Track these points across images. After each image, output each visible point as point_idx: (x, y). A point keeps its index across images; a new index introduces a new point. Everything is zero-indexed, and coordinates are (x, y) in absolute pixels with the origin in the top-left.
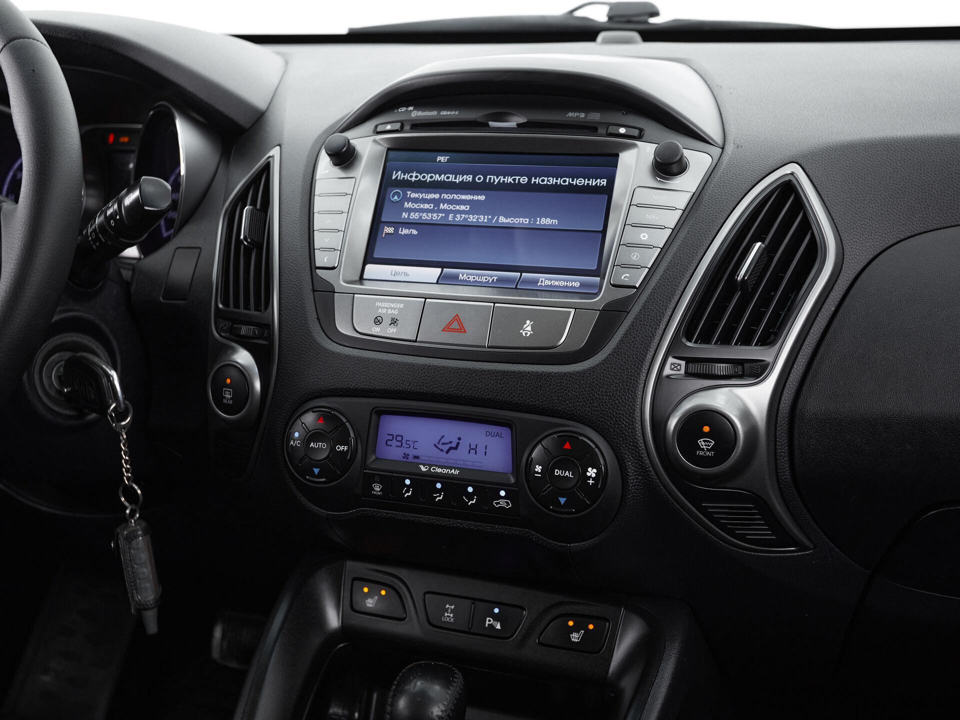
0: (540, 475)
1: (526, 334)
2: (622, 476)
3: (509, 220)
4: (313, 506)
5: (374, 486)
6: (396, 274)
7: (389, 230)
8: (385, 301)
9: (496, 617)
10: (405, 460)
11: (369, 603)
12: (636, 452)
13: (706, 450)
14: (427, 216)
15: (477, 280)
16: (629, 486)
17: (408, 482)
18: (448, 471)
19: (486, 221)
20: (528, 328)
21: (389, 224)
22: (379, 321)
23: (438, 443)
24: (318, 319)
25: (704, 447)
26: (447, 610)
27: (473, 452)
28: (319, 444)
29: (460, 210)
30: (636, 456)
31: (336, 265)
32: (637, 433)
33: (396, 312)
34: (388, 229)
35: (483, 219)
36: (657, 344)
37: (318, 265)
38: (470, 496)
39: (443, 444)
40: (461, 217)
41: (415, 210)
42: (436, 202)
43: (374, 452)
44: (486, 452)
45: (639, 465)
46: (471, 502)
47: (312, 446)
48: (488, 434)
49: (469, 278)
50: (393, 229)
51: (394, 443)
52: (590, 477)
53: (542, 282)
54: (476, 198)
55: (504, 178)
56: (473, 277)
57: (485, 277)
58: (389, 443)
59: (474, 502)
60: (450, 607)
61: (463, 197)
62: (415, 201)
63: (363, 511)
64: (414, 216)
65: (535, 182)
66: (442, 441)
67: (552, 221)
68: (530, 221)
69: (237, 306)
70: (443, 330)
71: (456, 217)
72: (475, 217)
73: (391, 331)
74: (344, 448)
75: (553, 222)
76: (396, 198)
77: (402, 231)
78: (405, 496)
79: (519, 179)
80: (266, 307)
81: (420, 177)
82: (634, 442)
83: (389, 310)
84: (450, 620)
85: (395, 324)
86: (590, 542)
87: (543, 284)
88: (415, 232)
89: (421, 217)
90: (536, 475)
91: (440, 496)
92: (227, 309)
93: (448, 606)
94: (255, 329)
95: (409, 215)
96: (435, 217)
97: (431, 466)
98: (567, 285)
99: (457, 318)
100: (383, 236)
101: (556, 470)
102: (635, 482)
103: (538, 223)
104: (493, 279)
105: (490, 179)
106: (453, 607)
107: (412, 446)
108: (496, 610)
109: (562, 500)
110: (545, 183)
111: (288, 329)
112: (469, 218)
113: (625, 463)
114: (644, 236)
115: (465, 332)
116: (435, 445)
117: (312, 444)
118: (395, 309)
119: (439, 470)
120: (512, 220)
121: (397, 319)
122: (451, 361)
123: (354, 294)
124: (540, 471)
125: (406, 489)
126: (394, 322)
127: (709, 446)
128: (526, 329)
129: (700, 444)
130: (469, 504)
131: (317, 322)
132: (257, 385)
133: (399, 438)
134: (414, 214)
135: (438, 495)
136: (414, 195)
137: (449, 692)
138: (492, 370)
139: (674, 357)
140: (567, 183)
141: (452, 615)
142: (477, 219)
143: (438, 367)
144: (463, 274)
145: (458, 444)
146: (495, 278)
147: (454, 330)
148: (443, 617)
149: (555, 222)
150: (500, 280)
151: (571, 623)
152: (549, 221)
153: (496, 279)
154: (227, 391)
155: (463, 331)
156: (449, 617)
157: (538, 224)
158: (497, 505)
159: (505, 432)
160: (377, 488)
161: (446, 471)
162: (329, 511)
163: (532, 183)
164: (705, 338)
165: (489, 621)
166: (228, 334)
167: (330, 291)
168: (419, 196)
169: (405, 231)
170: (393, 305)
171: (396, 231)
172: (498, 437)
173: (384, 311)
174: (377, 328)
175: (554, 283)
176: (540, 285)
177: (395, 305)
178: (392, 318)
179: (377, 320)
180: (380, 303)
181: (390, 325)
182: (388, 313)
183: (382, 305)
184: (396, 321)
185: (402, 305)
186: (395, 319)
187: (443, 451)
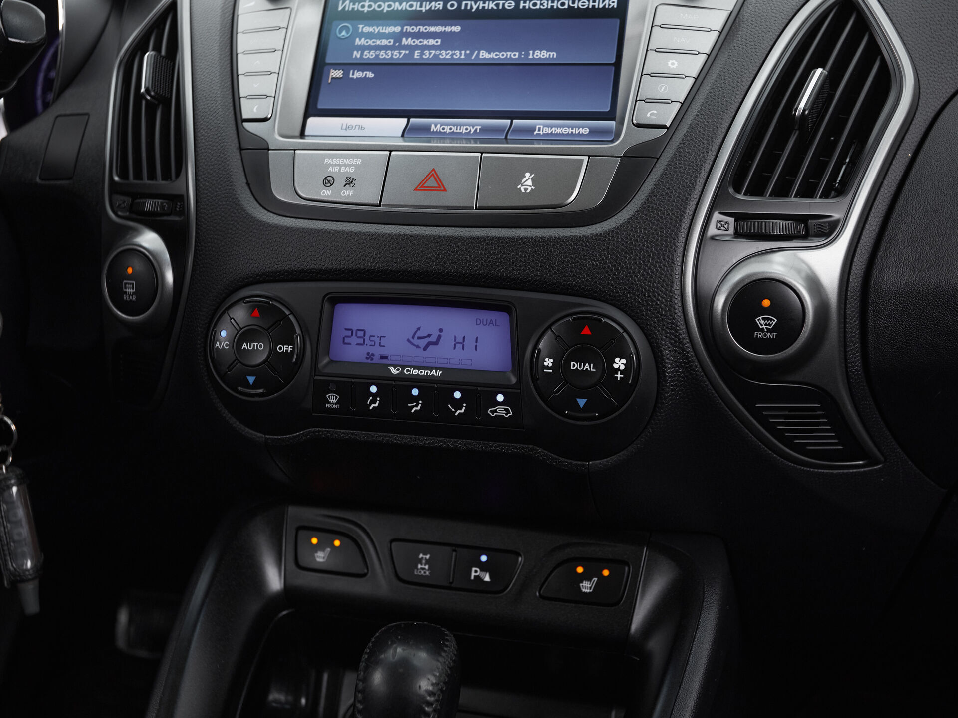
0: (551, 371)
1: (526, 189)
2: (657, 368)
3: (493, 55)
4: (247, 429)
5: (329, 397)
6: (348, 128)
7: (337, 73)
8: (336, 156)
9: (484, 567)
10: (369, 361)
11: (320, 557)
12: (675, 336)
13: (766, 330)
14: (386, 54)
15: (455, 131)
16: (666, 381)
17: (373, 389)
18: (427, 373)
19: (462, 57)
20: (528, 183)
21: (337, 66)
22: (329, 182)
23: (413, 337)
24: (248, 184)
25: (764, 326)
26: (420, 561)
27: (459, 346)
28: (254, 345)
29: (428, 45)
30: (676, 341)
31: (269, 116)
32: (677, 311)
33: (351, 170)
34: (335, 72)
35: (459, 55)
36: (698, 197)
37: (245, 116)
38: (457, 404)
39: (419, 338)
40: (430, 54)
41: (370, 48)
42: (398, 37)
43: (328, 353)
44: (476, 346)
45: (680, 353)
46: (458, 412)
47: (245, 348)
48: (479, 322)
49: (443, 129)
50: (342, 72)
51: (354, 340)
52: (618, 369)
53: (539, 130)
54: (448, 29)
55: (484, 3)
56: (449, 127)
57: (465, 127)
58: (347, 340)
59: (462, 411)
60: (424, 557)
61: (432, 29)
62: (369, 36)
63: (314, 432)
64: (369, 55)
65: (524, 7)
66: (419, 334)
67: (548, 53)
68: (520, 55)
69: (138, 175)
70: (416, 189)
71: (424, 54)
72: (449, 53)
73: (347, 194)
74: (288, 347)
75: (550, 55)
76: (344, 33)
77: (353, 74)
78: (371, 408)
79: (504, 4)
80: (178, 174)
81: (375, 7)
82: (672, 323)
83: (343, 169)
84: (425, 573)
85: (352, 185)
86: (614, 458)
87: (541, 132)
88: (370, 75)
89: (377, 56)
90: (545, 371)
91: (416, 406)
92: (126, 182)
93: (421, 556)
94: (164, 203)
95: (362, 54)
96: (396, 55)
97: (403, 367)
98: (572, 132)
99: (433, 174)
100: (330, 81)
101: (572, 363)
102: (674, 377)
103: (531, 57)
104: (476, 129)
105: (466, 5)
106: (428, 557)
107: (377, 344)
108: (484, 558)
109: (582, 402)
110: (538, 7)
111: (209, 198)
112: (440, 54)
113: (660, 351)
114: (673, 64)
115: (445, 190)
116: (408, 340)
117: (244, 346)
118: (350, 166)
119: (415, 372)
120: (497, 55)
121: (353, 179)
122: (428, 228)
123: (295, 150)
124: (550, 365)
125: (371, 398)
126: (350, 182)
127: (770, 325)
128: (524, 184)
129: (758, 322)
130: (456, 414)
131: (247, 188)
132: (169, 276)
133: (361, 334)
134: (369, 53)
135: (415, 404)
136: (368, 30)
137: (440, 659)
138: (482, 237)
139: (721, 213)
140: (566, 7)
141: (427, 567)
142: (452, 55)
143: (411, 236)
144: (436, 124)
145: (439, 337)
146: (478, 128)
147: (431, 189)
148: (415, 571)
149: (553, 55)
150: (484, 130)
151: (580, 570)
152: (545, 54)
153: (480, 129)
154: (128, 283)
155: (442, 189)
156: (423, 569)
157: (531, 59)
158: (493, 414)
159: (502, 318)
160: (333, 399)
161: (424, 373)
162: (268, 435)
163: (521, 8)
164: (757, 190)
165: (475, 572)
166: (128, 213)
167: (263, 148)
168: (374, 29)
169: (358, 75)
170: (347, 162)
171: (346, 74)
172: (491, 325)
173: (336, 169)
174: (328, 191)
175: (555, 130)
176: (537, 134)
177: (351, 160)
178: (347, 178)
179: (327, 181)
180: (331, 159)
181: (345, 186)
182: (342, 171)
183: (332, 161)
184: (352, 182)
185: (359, 161)
186: (351, 178)
187: (420, 347)
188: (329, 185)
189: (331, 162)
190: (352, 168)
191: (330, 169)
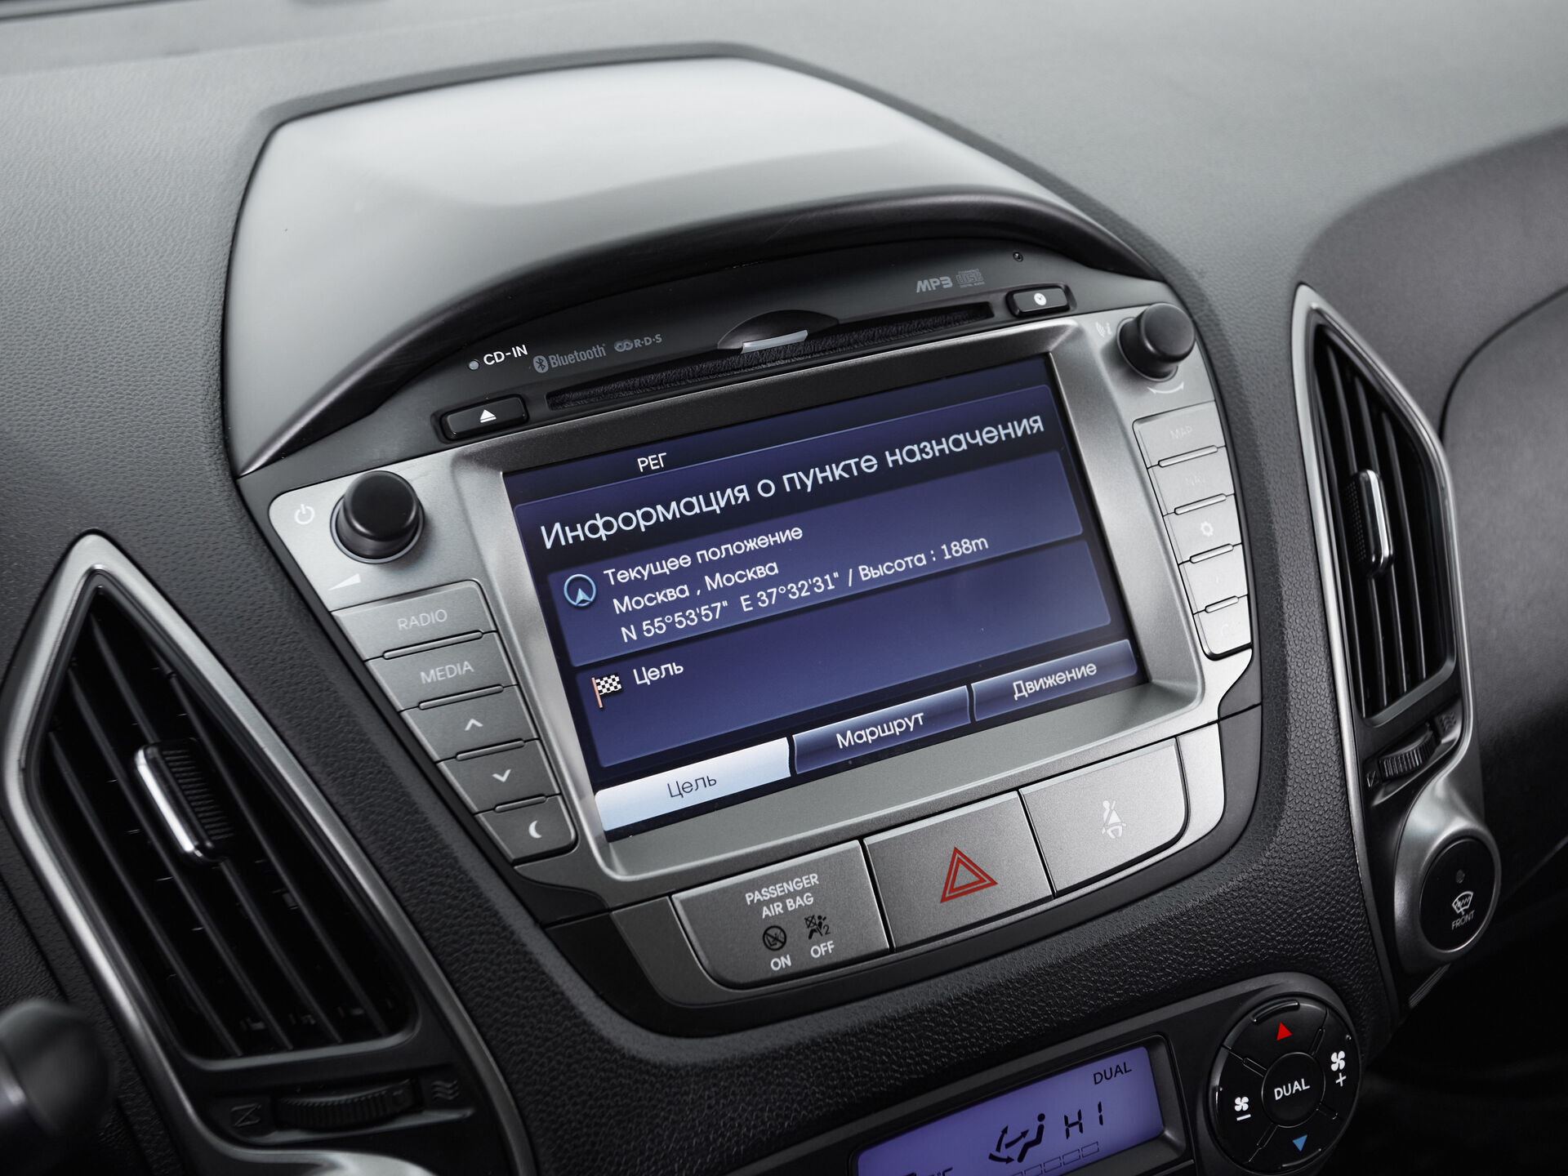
1: (1115, 832)
3: (882, 570)
6: (683, 790)
7: (607, 684)
13: (1463, 913)
14: (687, 618)
15: (882, 735)
19: (831, 587)
20: (1111, 818)
21: (602, 668)
22: (776, 939)
23: (998, 1149)
25: (1461, 909)
27: (1075, 1130)
29: (759, 579)
31: (573, 838)
33: (808, 900)
34: (602, 683)
35: (823, 584)
37: (511, 854)
39: (1008, 1146)
40: (769, 596)
41: (650, 613)
42: (692, 576)
44: (1101, 1117)
48: (1098, 1078)
50: (617, 679)
52: (1338, 1070)
53: (1020, 690)
54: (781, 538)
55: (823, 470)
56: (868, 731)
57: (895, 723)
61: (751, 545)
62: (636, 588)
64: (654, 628)
65: (895, 462)
66: (1007, 1139)
67: (973, 543)
68: (929, 558)
70: (944, 898)
71: (759, 599)
72: (803, 585)
73: (822, 950)
75: (977, 544)
76: (581, 595)
77: (641, 677)
79: (858, 465)
81: (618, 524)
83: (789, 902)
85: (823, 931)
87: (1024, 693)
88: (676, 669)
89: (671, 626)
90: (1240, 1119)
92: (233, 1063)
95: (639, 631)
96: (707, 616)
98: (1072, 678)
99: (958, 858)
101: (1275, 1090)
103: (948, 557)
104: (917, 719)
105: (791, 480)
110: (918, 457)
112: (789, 592)
114: (1207, 529)
115: (992, 882)
116: (992, 1157)
118: (801, 893)
120: (889, 568)
123: (669, 894)
124: (1246, 1107)
126: (816, 926)
127: (1467, 904)
129: (1455, 908)
134: (652, 624)
136: (626, 576)
140: (964, 446)
142: (810, 589)
144: (843, 731)
145: (1041, 1129)
146: (919, 716)
147: (968, 889)
149: (982, 543)
150: (931, 716)
152: (968, 545)
153: (923, 717)
155: (988, 882)
157: (948, 560)
159: (1134, 1057)
163: (891, 465)
167: (591, 910)
168: (639, 572)
169: (651, 675)
170: (790, 887)
171: (627, 680)
172: (1119, 1074)
173: (777, 909)
174: (782, 958)
175: (1045, 683)
176: (1018, 698)
177: (797, 882)
178: (807, 919)
179: (771, 940)
180: (757, 893)
181: (810, 937)
182: (790, 909)
183: (762, 895)
184: (820, 924)
185: (814, 877)
186: (816, 918)
187: (1013, 1160)
188: (779, 945)
189: (760, 897)
190: (808, 897)
191: (765, 912)
